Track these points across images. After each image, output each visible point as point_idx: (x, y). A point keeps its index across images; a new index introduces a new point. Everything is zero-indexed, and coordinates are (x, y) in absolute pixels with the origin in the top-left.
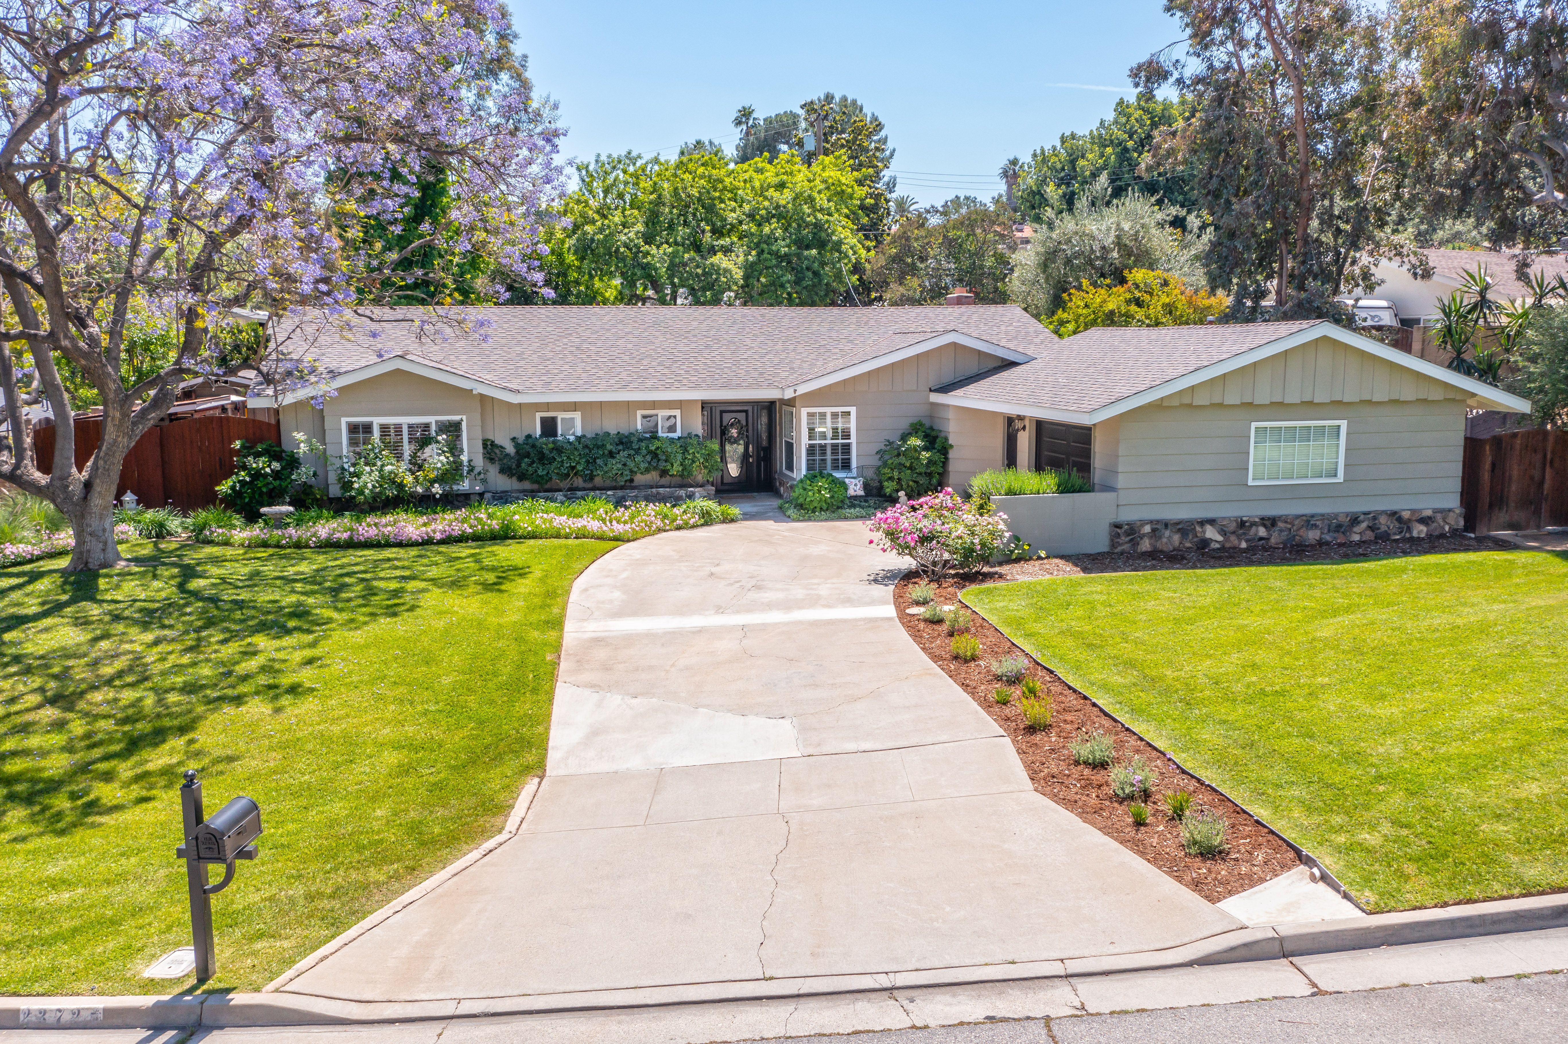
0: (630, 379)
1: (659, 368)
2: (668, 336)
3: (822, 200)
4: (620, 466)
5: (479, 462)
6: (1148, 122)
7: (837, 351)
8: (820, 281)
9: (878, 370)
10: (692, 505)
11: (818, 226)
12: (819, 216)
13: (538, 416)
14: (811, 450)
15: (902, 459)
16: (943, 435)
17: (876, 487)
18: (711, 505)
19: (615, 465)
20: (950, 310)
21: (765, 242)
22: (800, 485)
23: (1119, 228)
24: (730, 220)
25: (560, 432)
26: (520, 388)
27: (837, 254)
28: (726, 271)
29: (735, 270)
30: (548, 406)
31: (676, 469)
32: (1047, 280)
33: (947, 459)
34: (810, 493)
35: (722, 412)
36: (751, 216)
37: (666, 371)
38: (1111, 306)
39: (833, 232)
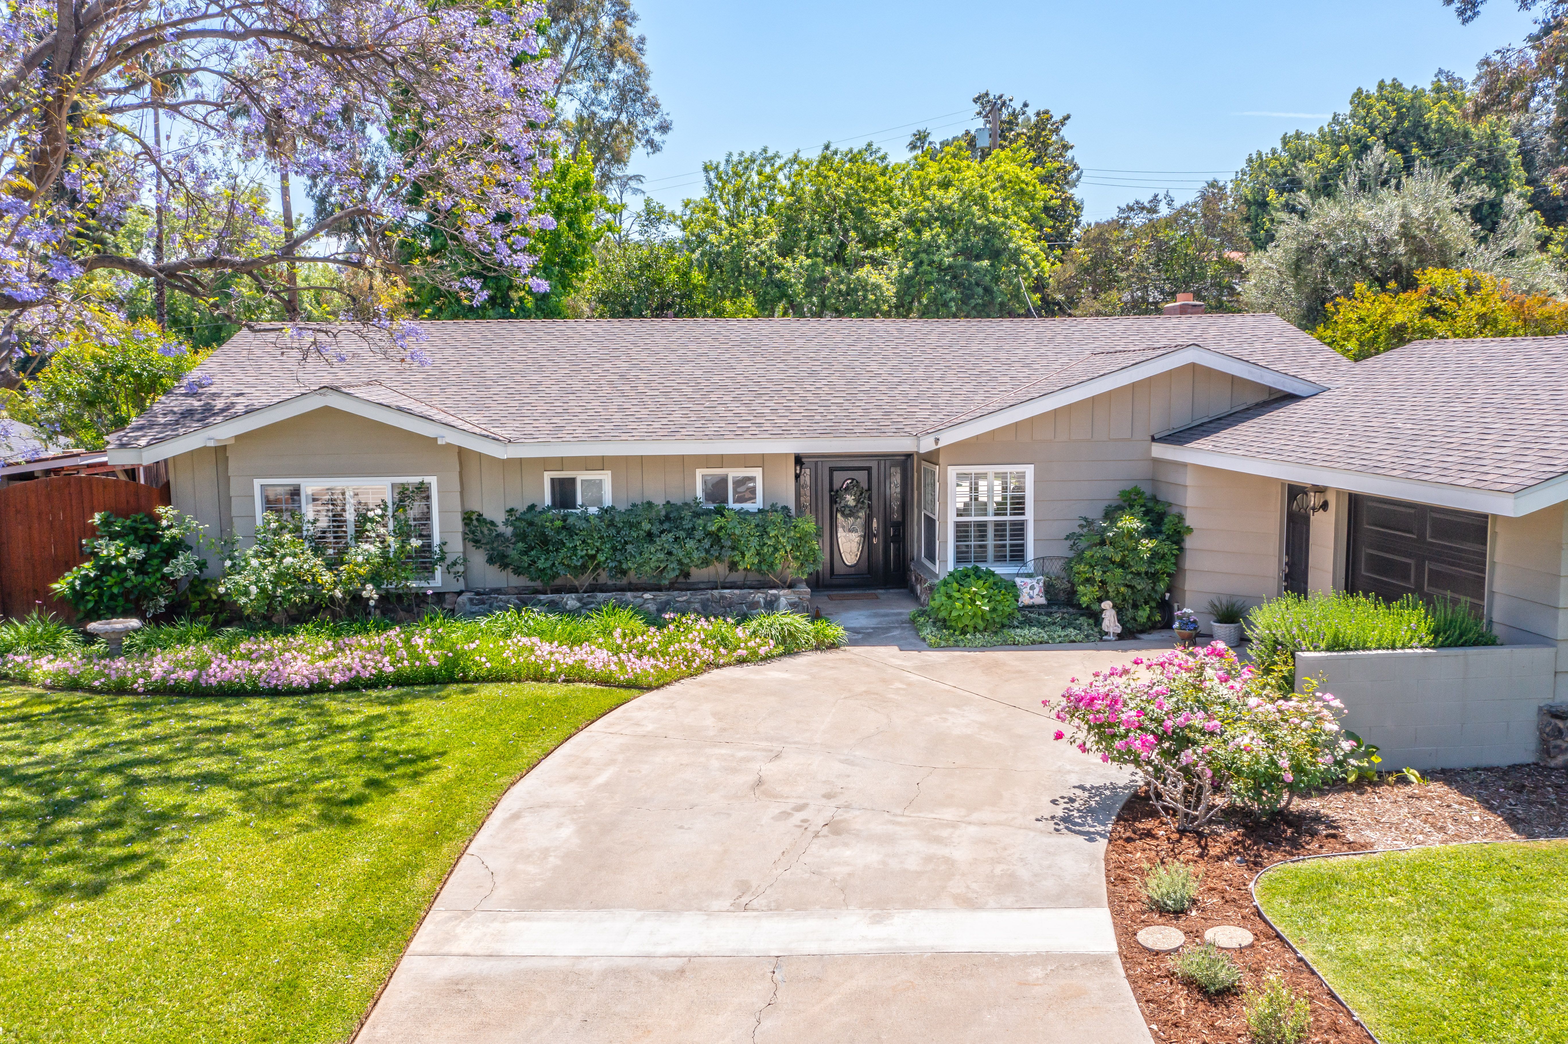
0: (684, 421)
1: (732, 406)
2: (758, 358)
3: (996, 200)
4: (662, 556)
5: (456, 546)
6: (1394, 114)
7: (1006, 379)
8: (993, 299)
9: (1069, 408)
10: (767, 621)
11: (991, 231)
12: (993, 218)
13: (547, 476)
14: (962, 531)
15: (1109, 551)
16: (1174, 510)
17: (1064, 590)
18: (799, 621)
19: (654, 555)
20: (1175, 321)
21: (925, 251)
22: (943, 589)
23: (1405, 214)
24: (883, 227)
25: (579, 501)
26: (514, 435)
27: (1014, 267)
28: (877, 287)
29: (885, 285)
30: (561, 463)
31: (750, 559)
32: (1298, 287)
33: (1181, 549)
34: (958, 604)
35: (832, 470)
36: (910, 222)
37: (742, 410)
38: (1399, 318)
39: (1010, 239)
